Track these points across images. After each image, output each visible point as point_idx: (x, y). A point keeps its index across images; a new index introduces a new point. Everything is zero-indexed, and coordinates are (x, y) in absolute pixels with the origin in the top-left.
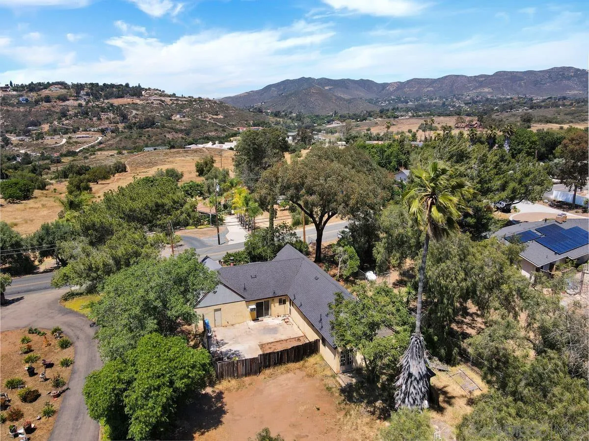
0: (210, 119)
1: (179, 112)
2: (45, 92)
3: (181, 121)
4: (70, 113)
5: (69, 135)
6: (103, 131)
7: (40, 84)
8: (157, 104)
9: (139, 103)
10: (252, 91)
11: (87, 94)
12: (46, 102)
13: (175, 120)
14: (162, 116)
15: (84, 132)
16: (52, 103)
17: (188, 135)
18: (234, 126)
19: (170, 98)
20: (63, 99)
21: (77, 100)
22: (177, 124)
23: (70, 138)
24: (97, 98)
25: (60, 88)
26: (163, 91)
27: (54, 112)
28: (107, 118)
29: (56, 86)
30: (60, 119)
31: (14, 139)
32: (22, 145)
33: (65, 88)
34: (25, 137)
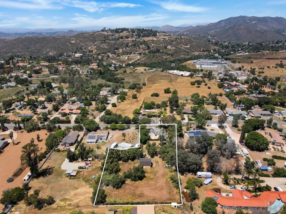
0: (183, 48)
1: (171, 44)
2: (121, 34)
3: (170, 49)
4: (129, 45)
5: (128, 55)
6: (140, 54)
7: (119, 29)
8: (162, 40)
9: (155, 40)
11: (136, 35)
12: (121, 39)
13: (168, 49)
14: (163, 46)
15: (134, 54)
16: (124, 39)
17: (172, 56)
18: (193, 51)
19: (168, 37)
21: (132, 38)
22: (169, 51)
23: (129, 57)
24: (139, 37)
25: (127, 32)
26: (166, 33)
27: (124, 43)
28: (142, 48)
29: (125, 31)
30: (126, 47)
31: (110, 55)
32: (113, 59)
33: (128, 32)
34: (114, 55)
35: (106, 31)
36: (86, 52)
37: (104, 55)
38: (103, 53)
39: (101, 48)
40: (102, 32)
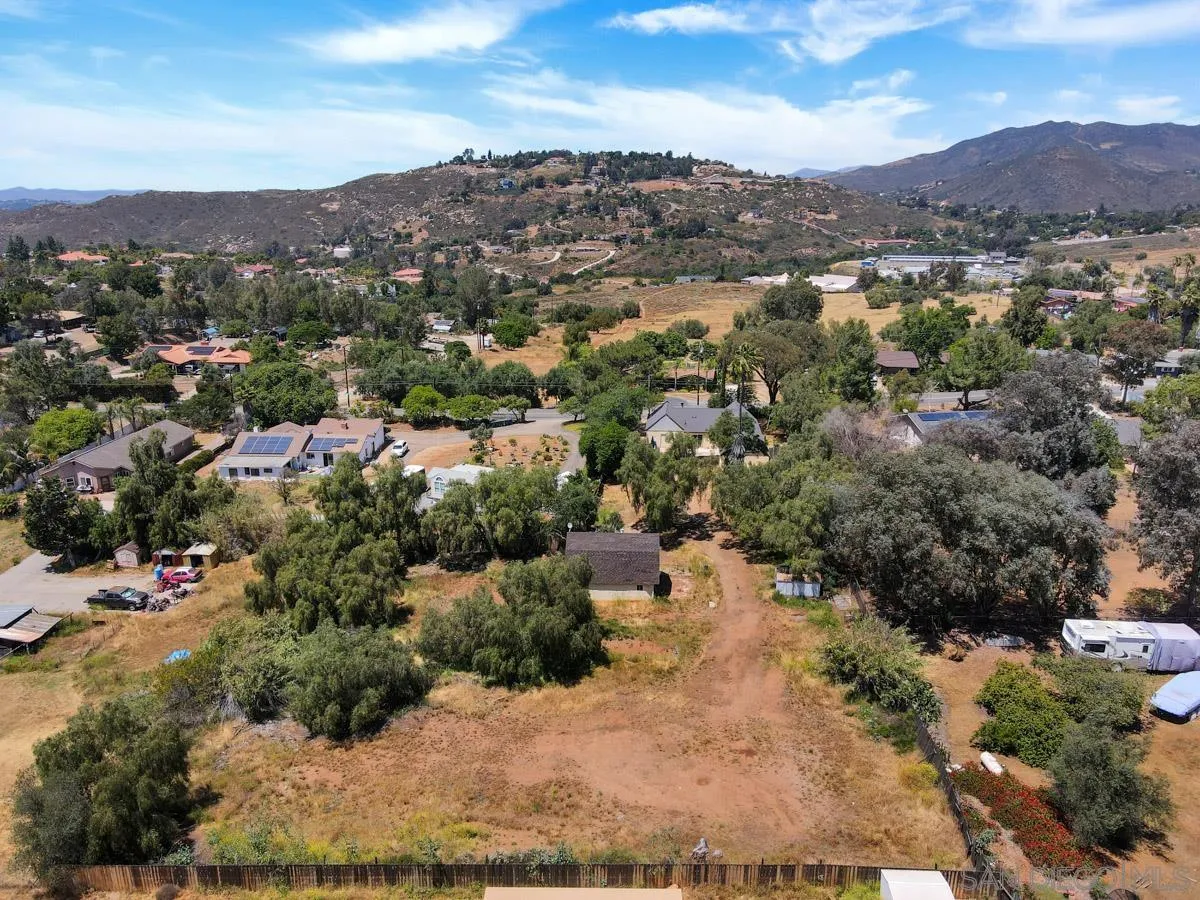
0: (810, 222)
1: (753, 208)
2: (539, 170)
3: (753, 225)
4: (571, 207)
5: (566, 246)
6: (618, 241)
7: (531, 155)
8: (716, 192)
9: (684, 189)
10: (922, 155)
11: (602, 173)
12: (538, 187)
13: (743, 223)
14: (721, 215)
15: (589, 242)
16: (547, 189)
17: (762, 252)
18: (855, 236)
19: (741, 180)
20: (564, 182)
21: (584, 183)
22: (745, 231)
23: (566, 251)
24: (615, 180)
25: (561, 163)
26: (732, 166)
27: (548, 204)
28: (628, 218)
29: (556, 159)
30: (555, 217)
31: (487, 249)
32: (497, 259)
33: (569, 162)
34: (501, 247)
35: (471, 161)
36: (383, 240)
37: (459, 247)
38: (456, 242)
39: (448, 222)
40: (455, 167)
